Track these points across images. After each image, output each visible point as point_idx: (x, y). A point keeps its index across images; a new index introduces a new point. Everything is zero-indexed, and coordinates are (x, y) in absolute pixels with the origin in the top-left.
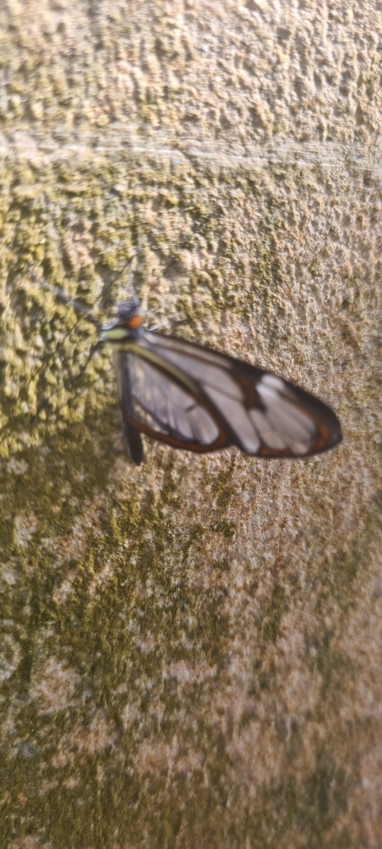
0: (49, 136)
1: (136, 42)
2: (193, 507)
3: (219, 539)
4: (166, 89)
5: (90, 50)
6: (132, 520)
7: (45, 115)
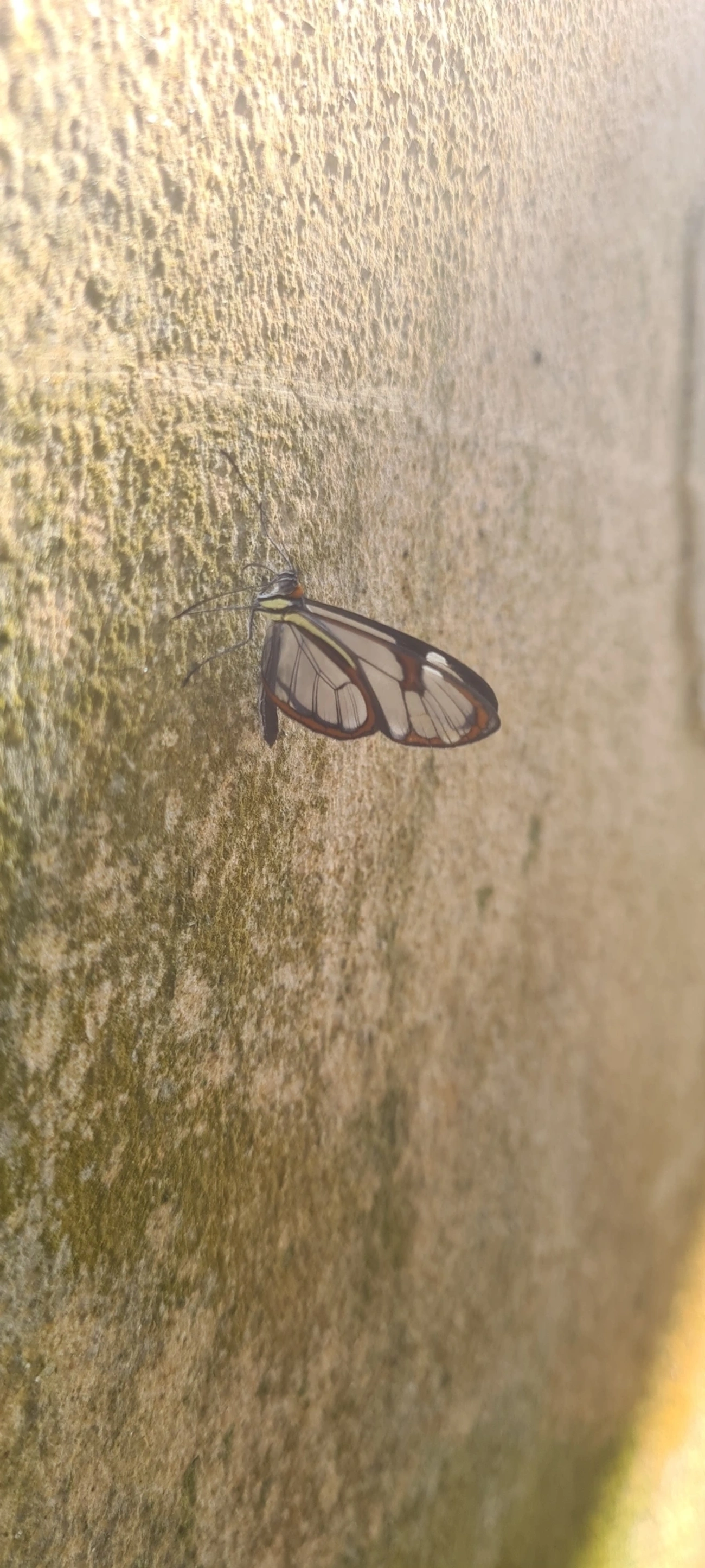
0: (202, 370)
2: (300, 780)
4: (285, 327)
6: (254, 797)
7: (200, 347)
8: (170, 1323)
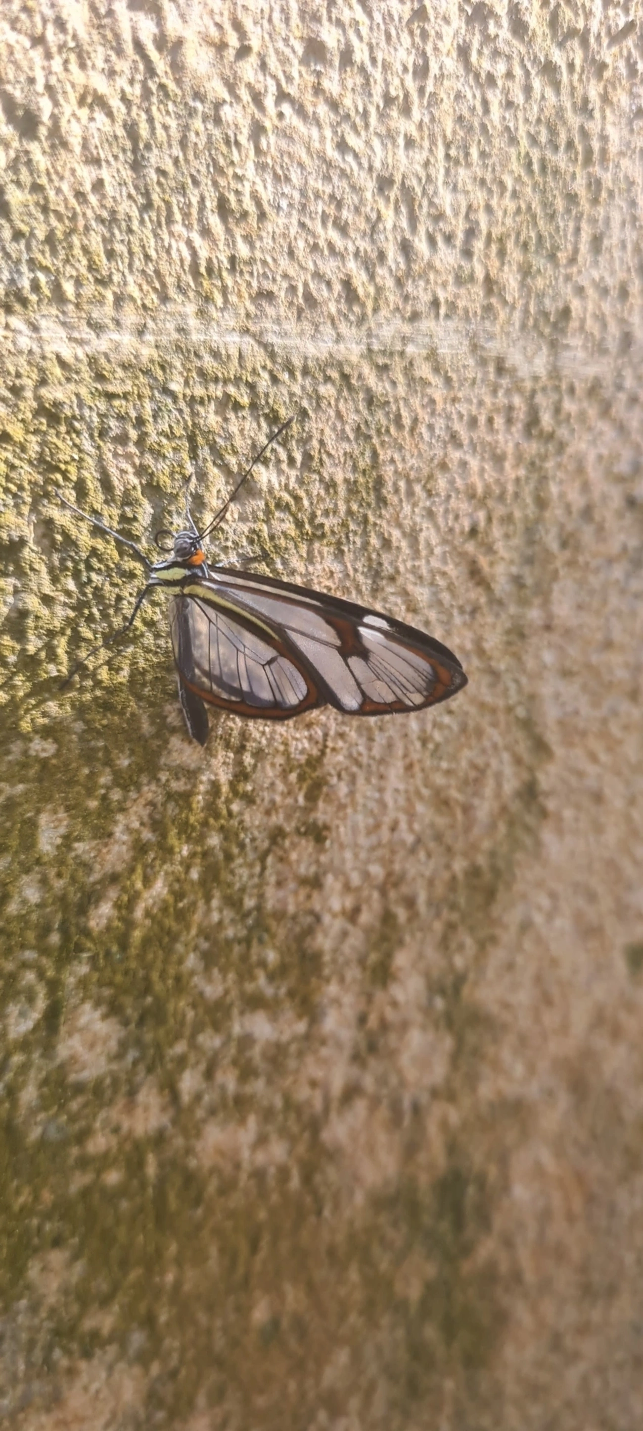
0: (84, 322)
1: (195, 200)
2: (273, 802)
3: (307, 846)
4: (233, 259)
5: (135, 213)
6: (192, 819)
7: (78, 295)
8: (72, 1372)
